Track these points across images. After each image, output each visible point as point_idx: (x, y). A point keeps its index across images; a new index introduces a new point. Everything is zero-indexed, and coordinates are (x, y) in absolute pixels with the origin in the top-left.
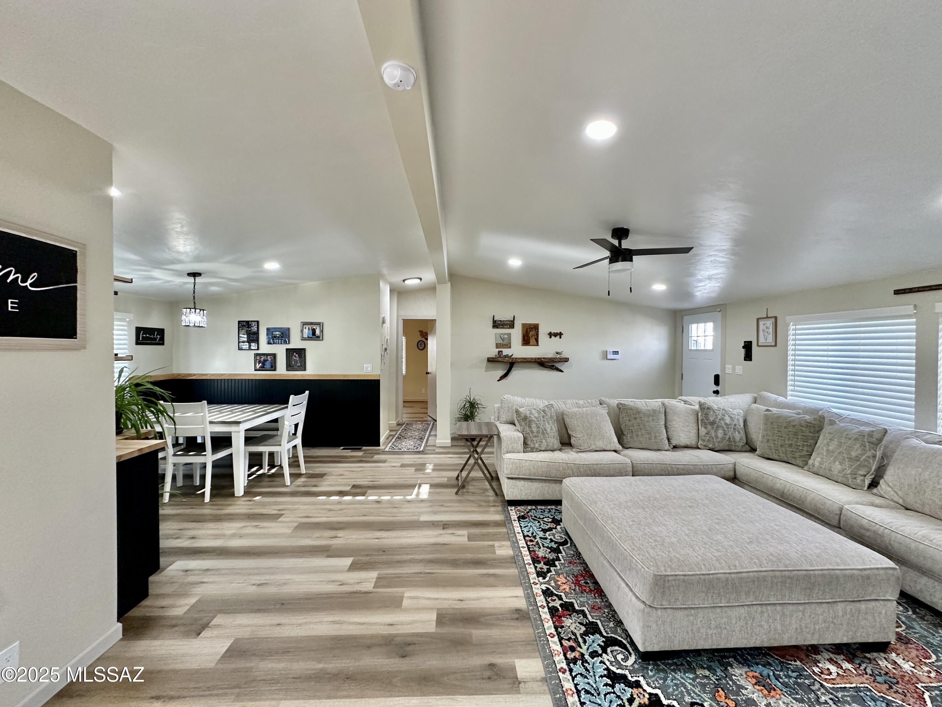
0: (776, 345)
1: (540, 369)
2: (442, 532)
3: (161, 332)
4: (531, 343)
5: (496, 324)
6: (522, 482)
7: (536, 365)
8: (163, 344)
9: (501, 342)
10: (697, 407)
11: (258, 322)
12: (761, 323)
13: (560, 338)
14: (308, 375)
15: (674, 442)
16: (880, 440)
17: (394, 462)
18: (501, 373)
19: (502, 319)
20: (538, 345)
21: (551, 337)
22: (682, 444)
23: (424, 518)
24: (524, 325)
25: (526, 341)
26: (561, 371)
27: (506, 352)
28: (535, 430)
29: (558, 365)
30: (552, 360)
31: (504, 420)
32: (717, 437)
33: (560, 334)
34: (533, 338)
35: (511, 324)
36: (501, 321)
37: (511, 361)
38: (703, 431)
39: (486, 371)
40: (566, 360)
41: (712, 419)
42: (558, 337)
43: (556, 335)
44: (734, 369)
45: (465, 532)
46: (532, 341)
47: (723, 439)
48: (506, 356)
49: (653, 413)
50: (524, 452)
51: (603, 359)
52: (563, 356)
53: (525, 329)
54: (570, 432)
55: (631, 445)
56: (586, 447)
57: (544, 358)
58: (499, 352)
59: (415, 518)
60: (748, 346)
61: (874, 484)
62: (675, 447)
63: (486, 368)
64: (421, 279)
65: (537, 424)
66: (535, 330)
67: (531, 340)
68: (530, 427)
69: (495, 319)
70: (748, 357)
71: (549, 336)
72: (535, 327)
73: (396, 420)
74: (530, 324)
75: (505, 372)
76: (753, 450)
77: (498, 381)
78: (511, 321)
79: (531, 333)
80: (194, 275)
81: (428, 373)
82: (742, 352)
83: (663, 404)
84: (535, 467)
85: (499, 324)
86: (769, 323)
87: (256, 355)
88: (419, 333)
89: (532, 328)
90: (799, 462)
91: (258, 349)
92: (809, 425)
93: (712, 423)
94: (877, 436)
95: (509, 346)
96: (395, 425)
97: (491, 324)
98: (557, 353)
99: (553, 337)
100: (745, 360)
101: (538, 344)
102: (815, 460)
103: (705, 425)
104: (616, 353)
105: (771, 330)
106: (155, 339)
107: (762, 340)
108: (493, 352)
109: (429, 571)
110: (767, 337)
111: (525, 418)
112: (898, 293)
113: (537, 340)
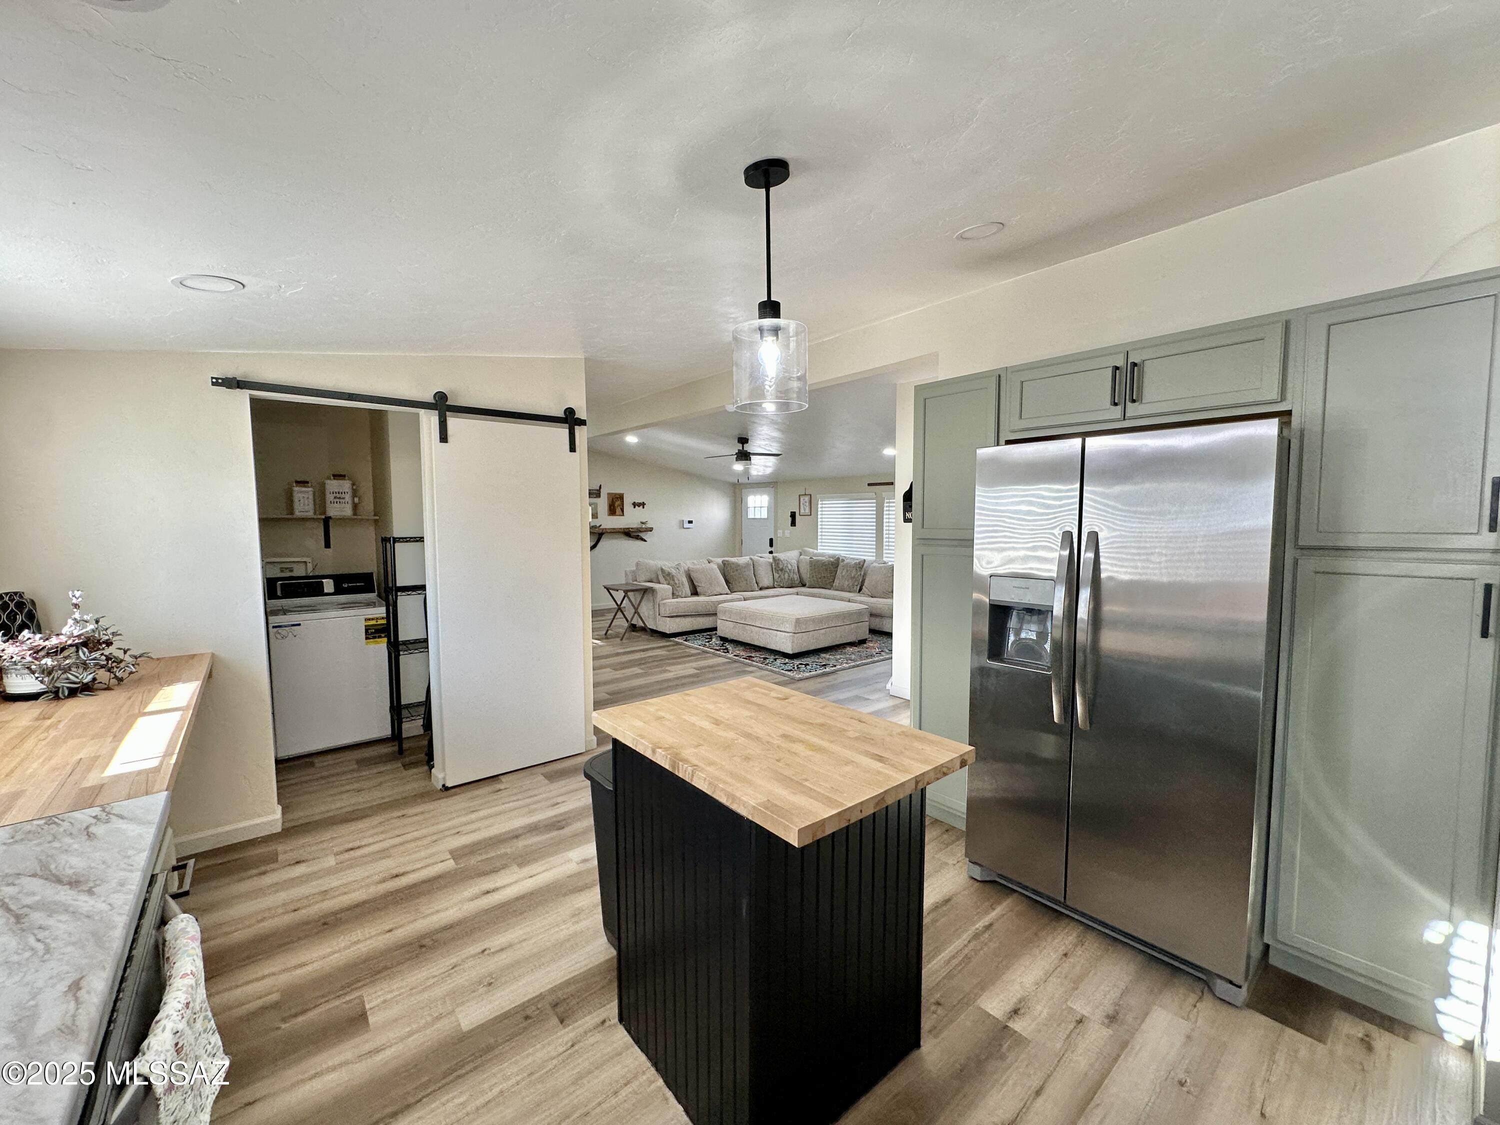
0: (811, 515)
1: (626, 539)
4: (617, 513)
7: (622, 536)
10: (771, 560)
12: (802, 499)
13: (643, 508)
15: (761, 585)
16: (863, 566)
20: (623, 515)
22: (766, 586)
24: (609, 495)
25: (612, 511)
26: (645, 541)
27: (593, 522)
29: (642, 535)
30: (639, 530)
32: (785, 578)
33: (643, 504)
34: (619, 507)
35: (600, 493)
37: (600, 531)
38: (776, 575)
40: (651, 530)
41: (781, 567)
42: (641, 507)
43: (639, 505)
44: (784, 533)
46: (618, 511)
47: (789, 579)
48: (597, 526)
49: (747, 565)
50: (673, 598)
51: (680, 528)
52: (649, 526)
53: (611, 499)
54: (696, 583)
55: (735, 590)
56: (711, 592)
57: (629, 528)
60: (793, 515)
61: (860, 590)
62: (761, 589)
65: (676, 577)
66: (621, 499)
70: (793, 523)
71: (633, 506)
72: (621, 497)
74: (616, 494)
75: (594, 543)
76: (804, 585)
77: (590, 551)
78: (597, 490)
79: (618, 503)
82: (790, 519)
83: (751, 559)
84: (686, 607)
86: (807, 498)
89: (617, 498)
90: (829, 587)
92: (832, 564)
93: (782, 570)
94: (862, 563)
95: (598, 516)
98: (642, 523)
99: (636, 507)
100: (791, 526)
102: (837, 583)
103: (777, 571)
104: (690, 522)
105: (807, 504)
107: (802, 511)
110: (805, 509)
112: (869, 485)
113: (622, 510)
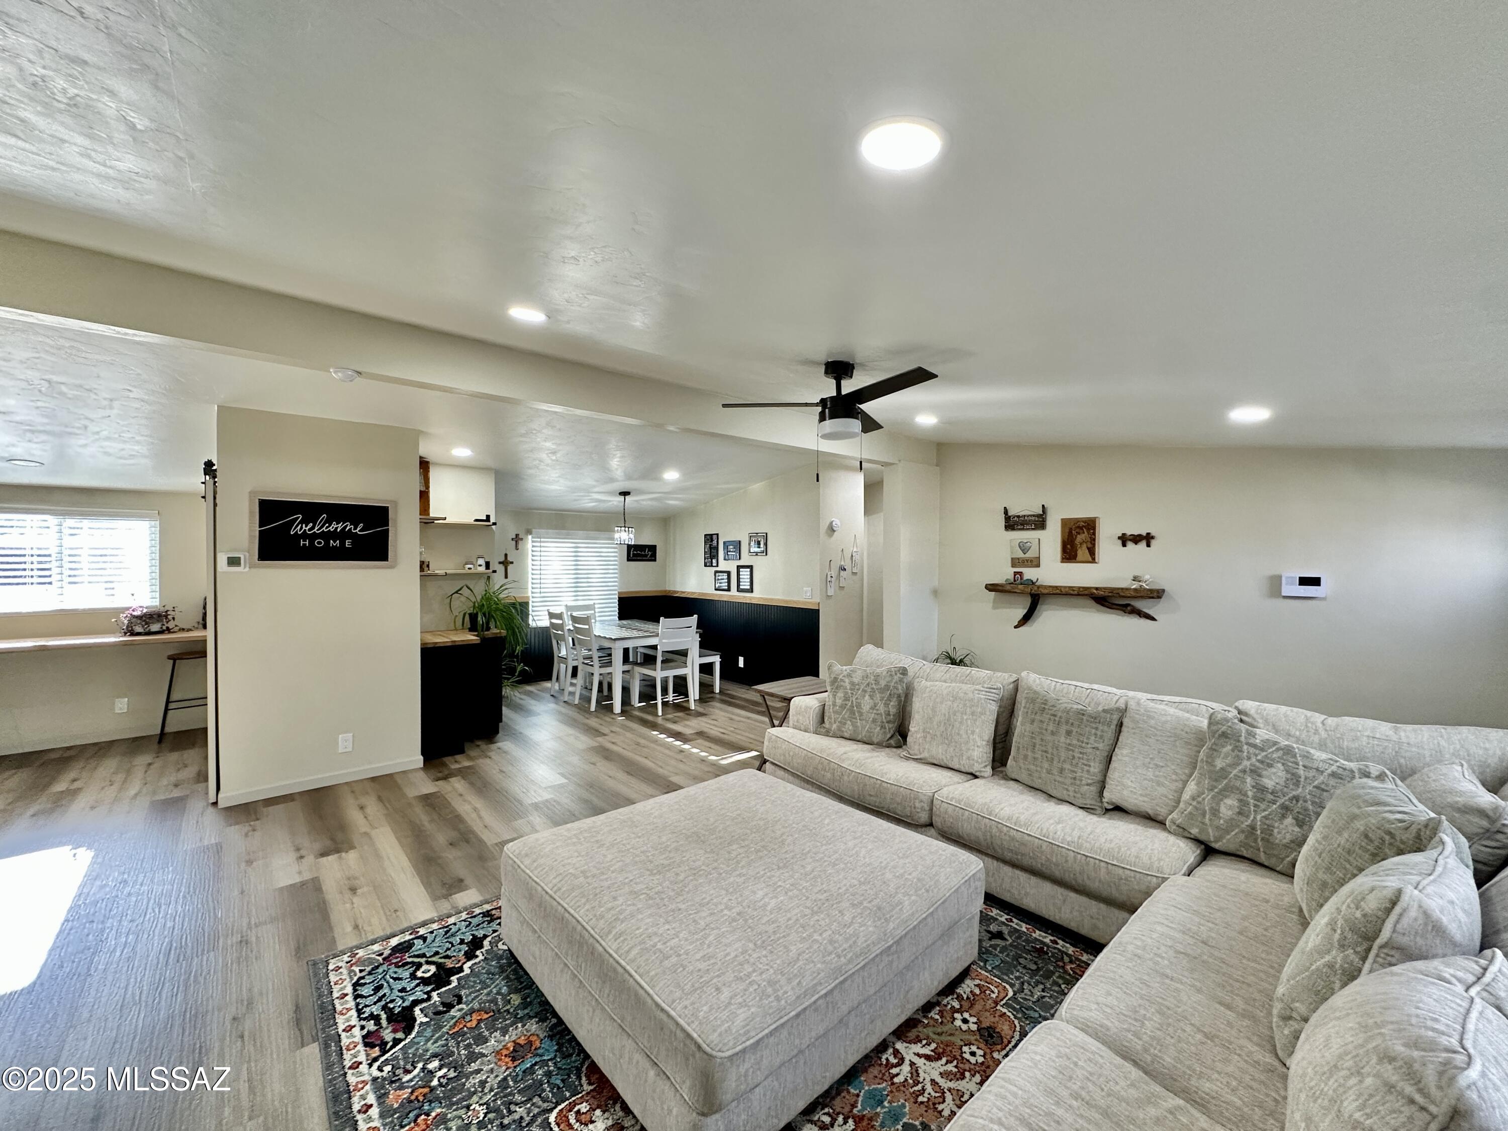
1: (1098, 611)
3: (653, 548)
4: (1079, 558)
5: (1012, 523)
7: (1092, 603)
8: (655, 560)
9: (1021, 555)
11: (717, 535)
13: (1148, 545)
14: (754, 598)
18: (1021, 612)
19: (1021, 514)
20: (1093, 560)
21: (1124, 545)
24: (1064, 522)
25: (1069, 554)
26: (1153, 619)
27: (1029, 573)
29: (1140, 605)
30: (1117, 593)
32: (1215, 812)
33: (1148, 539)
34: (1084, 546)
35: (1039, 522)
36: (1018, 517)
37: (1036, 591)
39: (994, 608)
40: (1159, 594)
42: (1144, 543)
43: (1136, 539)
46: (1083, 553)
47: (1231, 824)
48: (1029, 582)
50: (816, 733)
51: (1272, 595)
53: (1067, 530)
57: (1097, 589)
58: (1016, 573)
63: (994, 602)
66: (1088, 530)
67: (1080, 553)
69: (1010, 514)
71: (1120, 542)
72: (1090, 526)
74: (1077, 520)
75: (1026, 611)
77: (1016, 627)
78: (1039, 516)
79: (1079, 538)
80: (625, 494)
85: (1016, 523)
87: (716, 572)
89: (1081, 528)
91: (717, 566)
95: (1035, 563)
97: (1002, 523)
98: (1135, 579)
99: (1130, 545)
101: (1094, 559)
104: (1310, 582)
106: (646, 556)
108: (1004, 573)
113: (1092, 552)
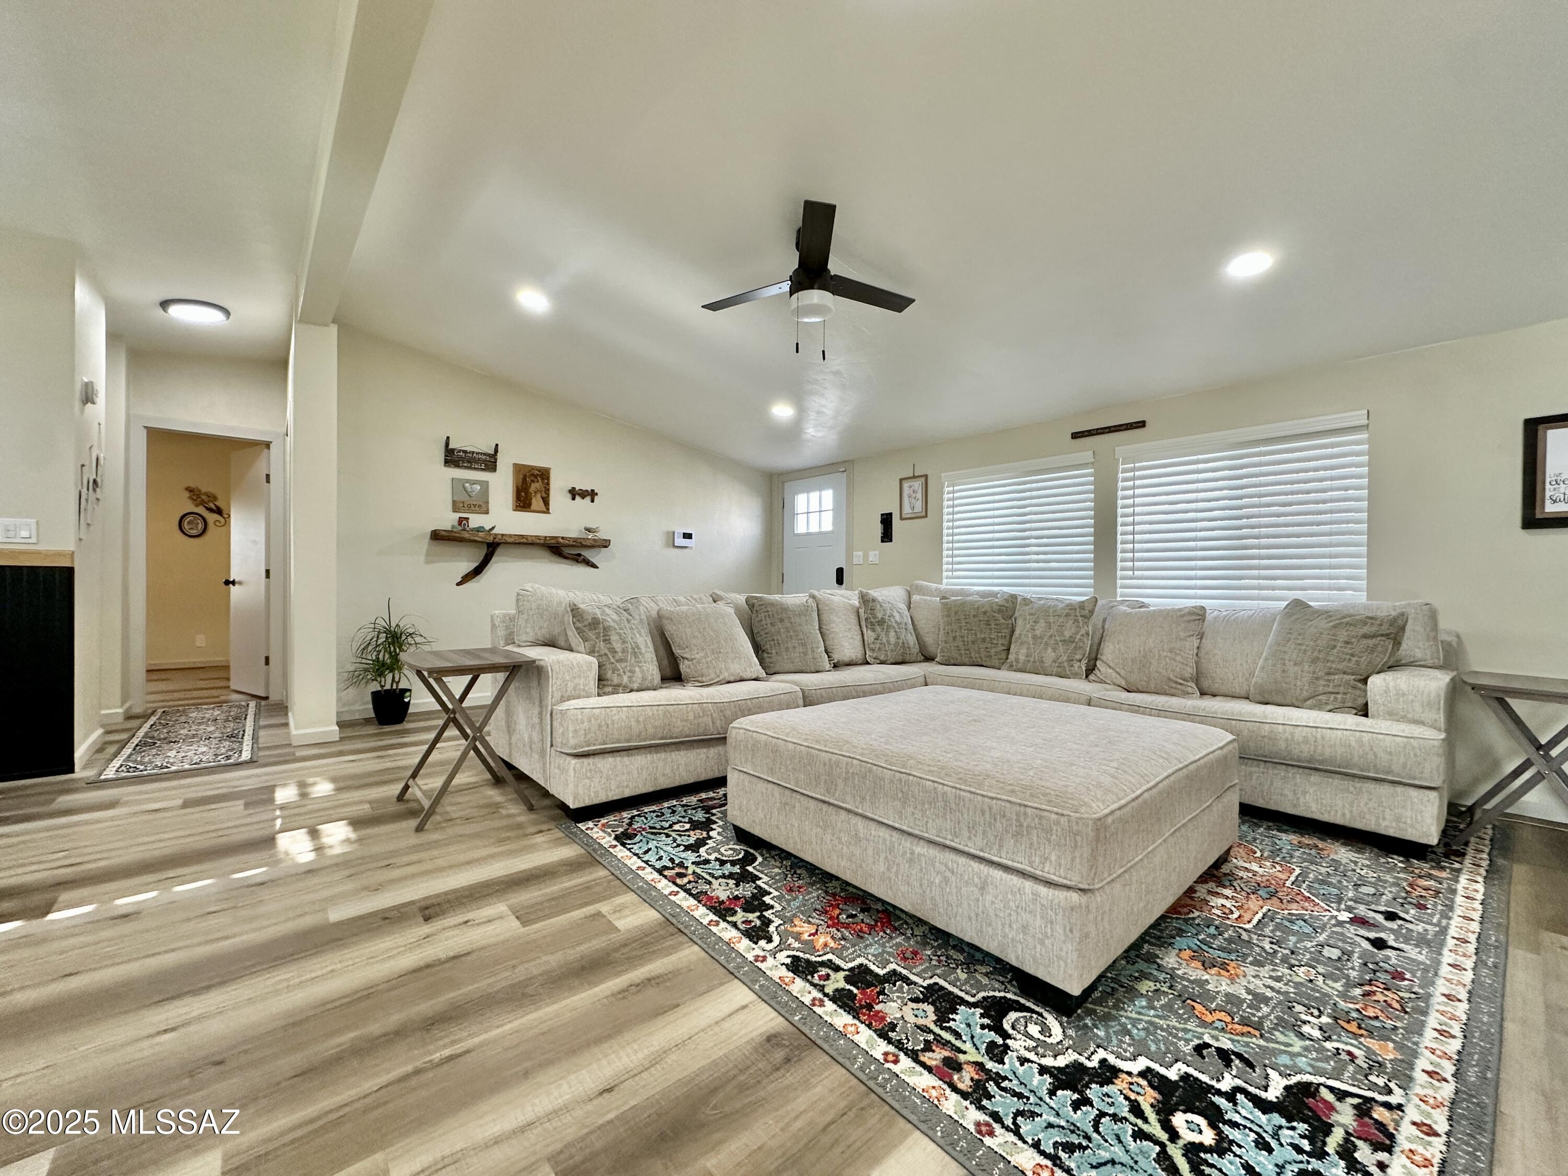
0: (926, 516)
1: (551, 561)
2: (426, 929)
4: (533, 507)
5: (453, 458)
6: (610, 760)
7: (546, 554)
9: (464, 497)
10: (856, 603)
12: (906, 485)
13: (593, 501)
15: (837, 657)
16: (1092, 612)
17: (149, 801)
18: (467, 566)
19: (468, 449)
20: (547, 511)
21: (574, 499)
22: (846, 659)
23: (336, 915)
24: (518, 468)
25: (523, 501)
26: (594, 566)
27: (476, 520)
28: (618, 646)
29: (587, 554)
30: (579, 543)
31: (531, 638)
32: (888, 642)
33: (592, 495)
34: (539, 495)
35: (489, 462)
36: (465, 452)
37: (490, 539)
38: (870, 635)
39: (428, 562)
40: (605, 544)
41: (879, 616)
42: (588, 499)
43: (583, 494)
44: (866, 556)
45: (499, 908)
46: (537, 502)
47: (896, 644)
48: (480, 529)
49: (803, 611)
50: (599, 695)
51: (667, 546)
52: (602, 535)
53: (521, 477)
54: (677, 651)
55: (777, 669)
56: (713, 676)
57: (563, 538)
58: (461, 520)
59: (309, 921)
60: (887, 520)
61: (1090, 670)
62: (836, 666)
63: (428, 554)
64: (227, 312)
65: (619, 634)
66: (543, 479)
67: (534, 501)
68: (607, 641)
69: (450, 447)
70: (887, 536)
71: (569, 496)
72: (543, 475)
73: (123, 702)
74: (532, 468)
75: (476, 564)
76: (929, 659)
77: (458, 584)
78: (489, 455)
79: (534, 487)
81: (233, 583)
82: (878, 529)
83: (813, 597)
84: (641, 719)
85: (462, 459)
86: (918, 484)
88: (187, 494)
89: (536, 476)
90: (996, 662)
92: (1001, 610)
93: (882, 622)
94: (1088, 607)
95: (483, 508)
96: (120, 719)
97: (440, 455)
98: (589, 530)
99: (577, 497)
100: (882, 541)
101: (548, 509)
102: (1019, 653)
103: (871, 625)
104: (688, 536)
105: (919, 495)
107: (907, 510)
108: (447, 520)
109: (447, 1052)
110: (912, 504)
111: (595, 623)
112: (1075, 436)
113: (546, 501)
